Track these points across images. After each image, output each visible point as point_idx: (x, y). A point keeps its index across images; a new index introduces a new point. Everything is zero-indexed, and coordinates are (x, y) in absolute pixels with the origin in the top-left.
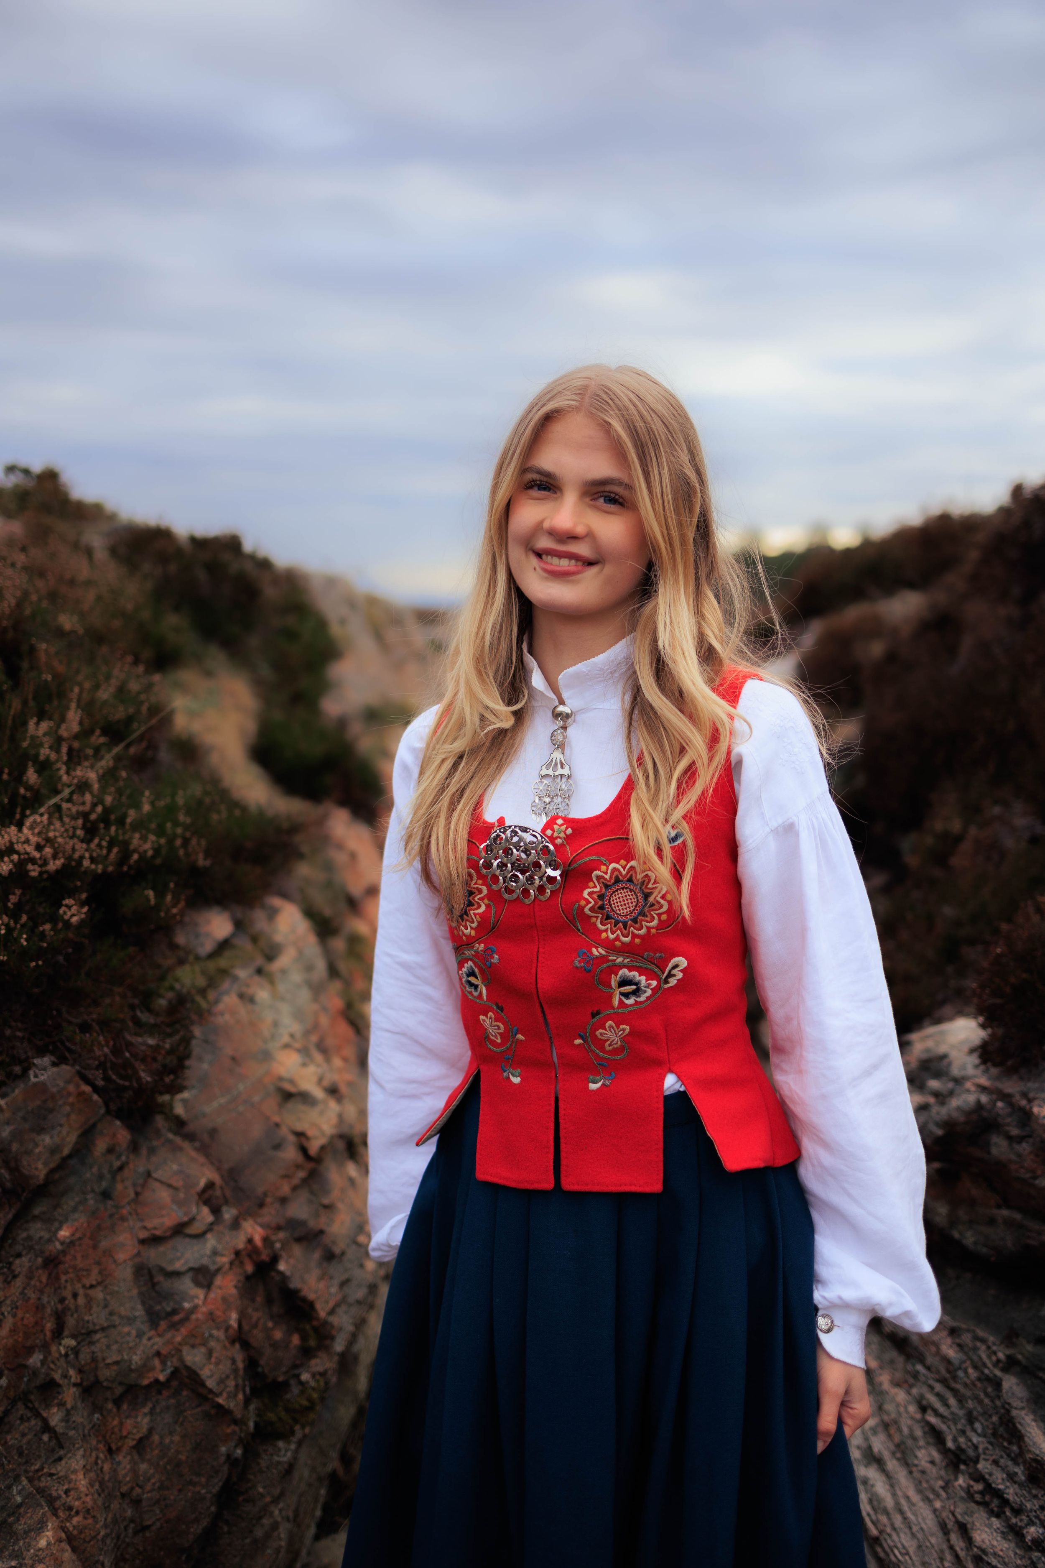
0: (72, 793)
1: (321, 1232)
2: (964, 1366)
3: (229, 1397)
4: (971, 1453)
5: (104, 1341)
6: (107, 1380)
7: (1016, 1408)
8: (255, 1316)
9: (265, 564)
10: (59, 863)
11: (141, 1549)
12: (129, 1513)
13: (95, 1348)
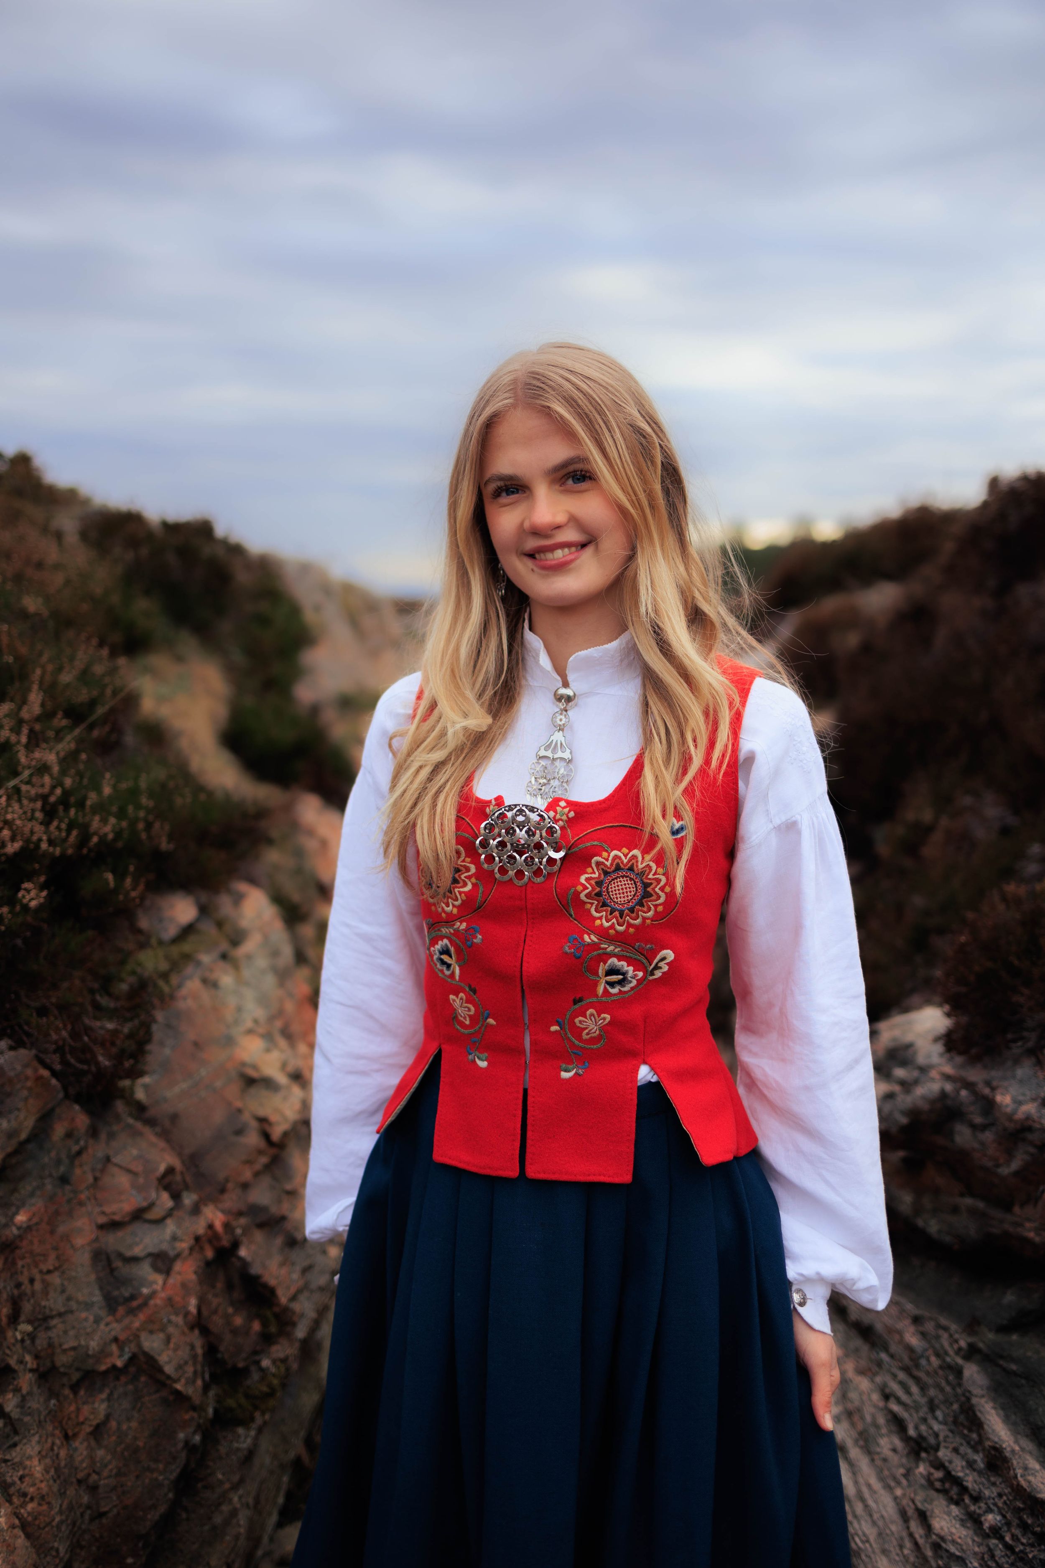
0: (31, 775)
1: (283, 1218)
2: (927, 1353)
3: (187, 1383)
4: (932, 1440)
5: (61, 1326)
6: (63, 1365)
7: (976, 1396)
8: (215, 1302)
9: (237, 550)
10: (17, 845)
11: (97, 1535)
12: (85, 1499)
13: (52, 1334)
